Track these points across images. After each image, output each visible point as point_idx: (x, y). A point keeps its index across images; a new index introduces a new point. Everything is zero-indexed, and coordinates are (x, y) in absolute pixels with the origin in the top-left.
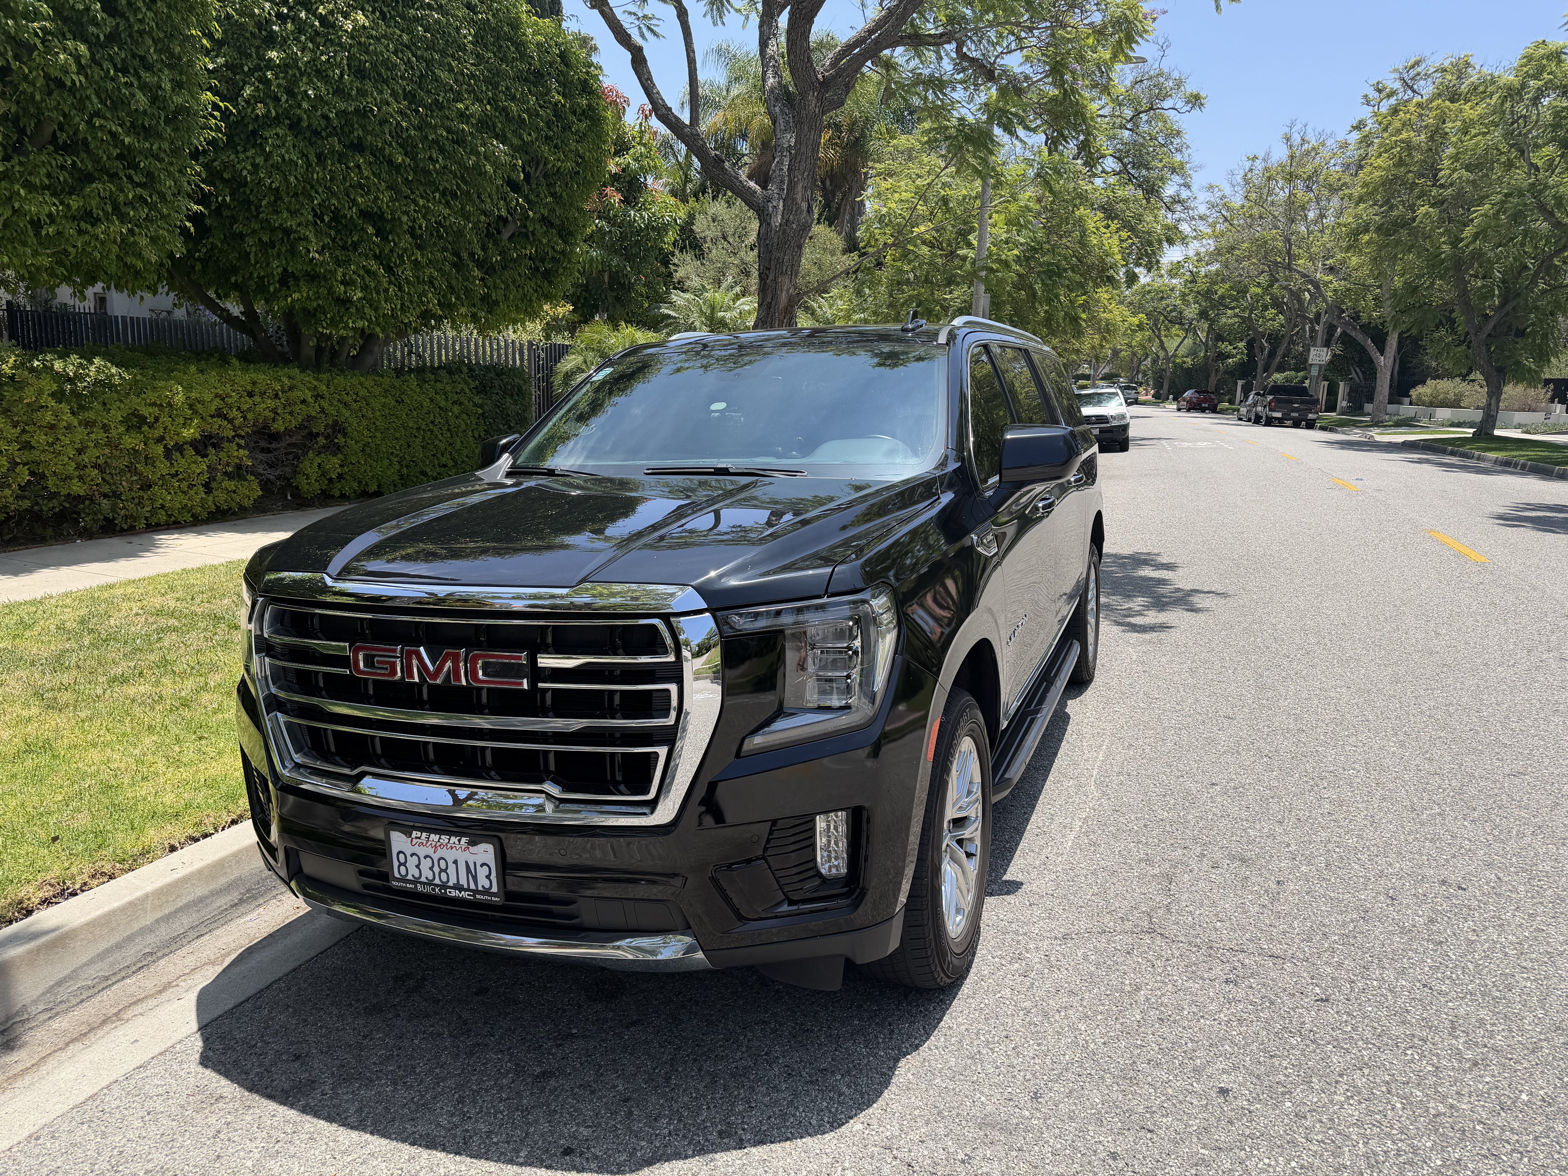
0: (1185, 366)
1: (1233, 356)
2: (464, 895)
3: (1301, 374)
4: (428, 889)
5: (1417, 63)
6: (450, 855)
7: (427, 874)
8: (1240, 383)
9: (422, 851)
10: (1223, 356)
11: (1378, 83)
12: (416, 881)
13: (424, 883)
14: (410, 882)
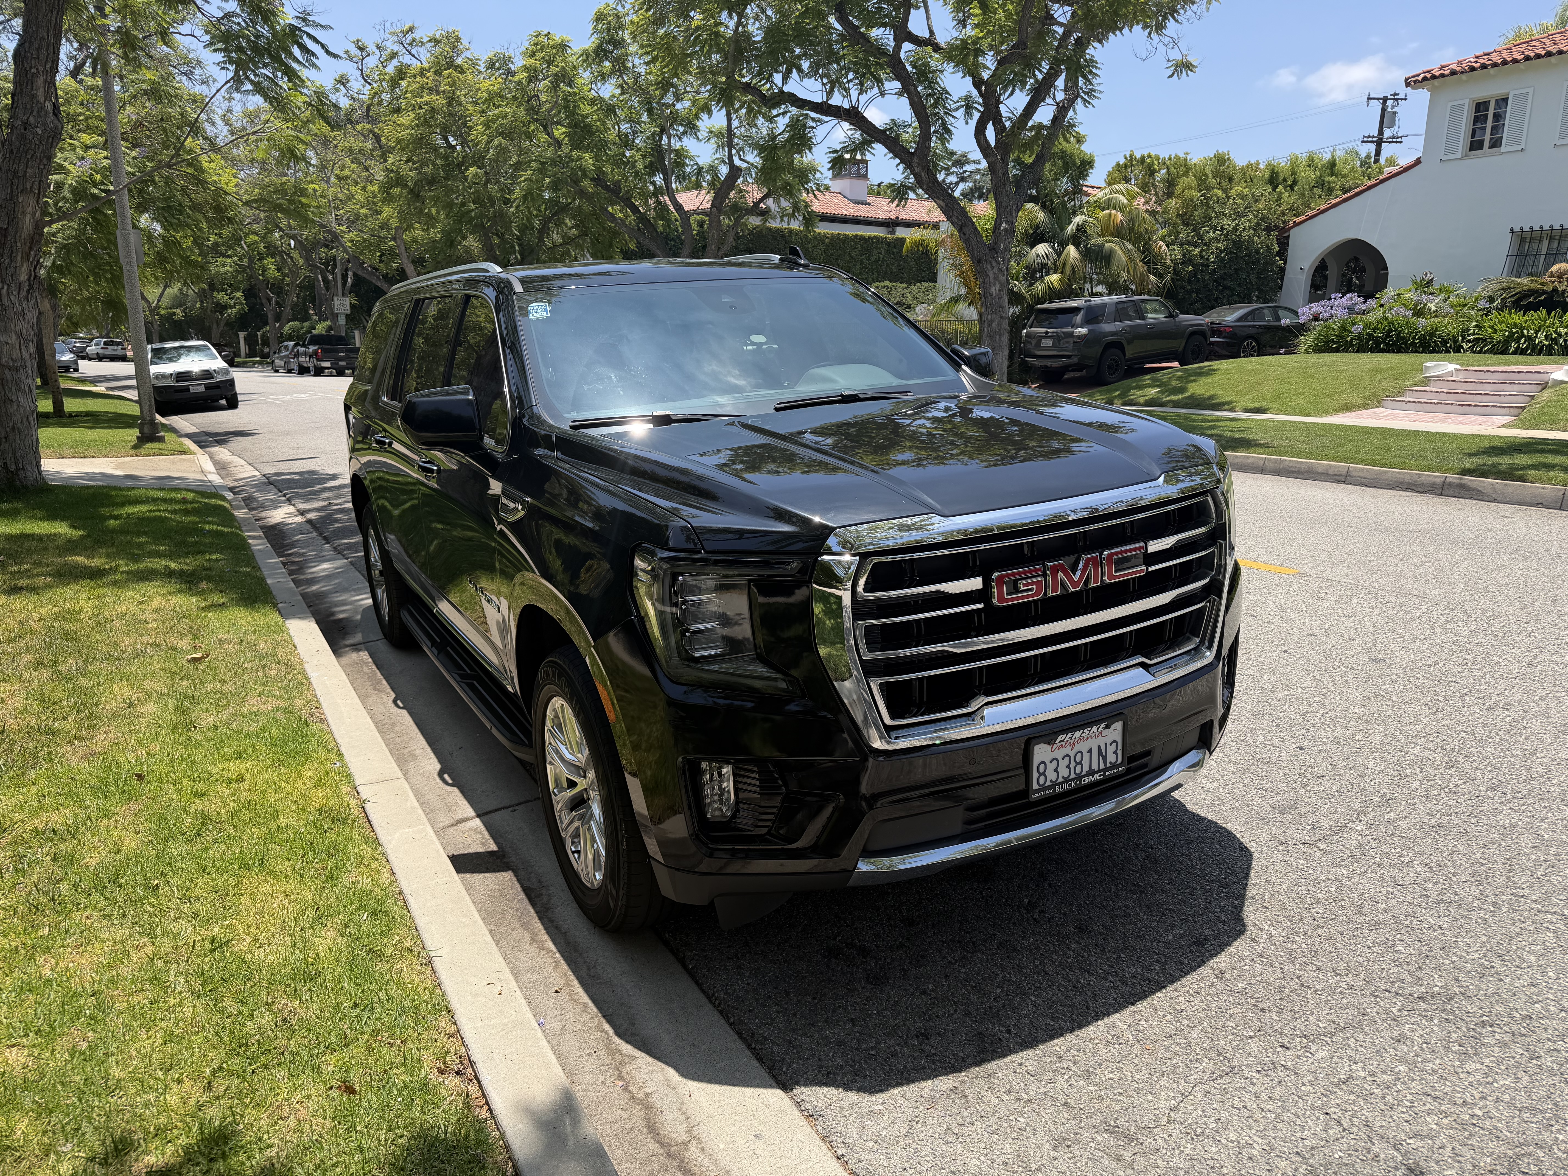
0: (176, 318)
1: (231, 307)
2: (1097, 777)
3: (306, 324)
4: (1066, 787)
5: (411, 30)
6: (1083, 747)
7: (1064, 772)
8: (242, 335)
9: (1059, 754)
10: (222, 308)
11: (358, 41)
12: (1054, 784)
13: (1061, 783)
14: (1049, 788)
